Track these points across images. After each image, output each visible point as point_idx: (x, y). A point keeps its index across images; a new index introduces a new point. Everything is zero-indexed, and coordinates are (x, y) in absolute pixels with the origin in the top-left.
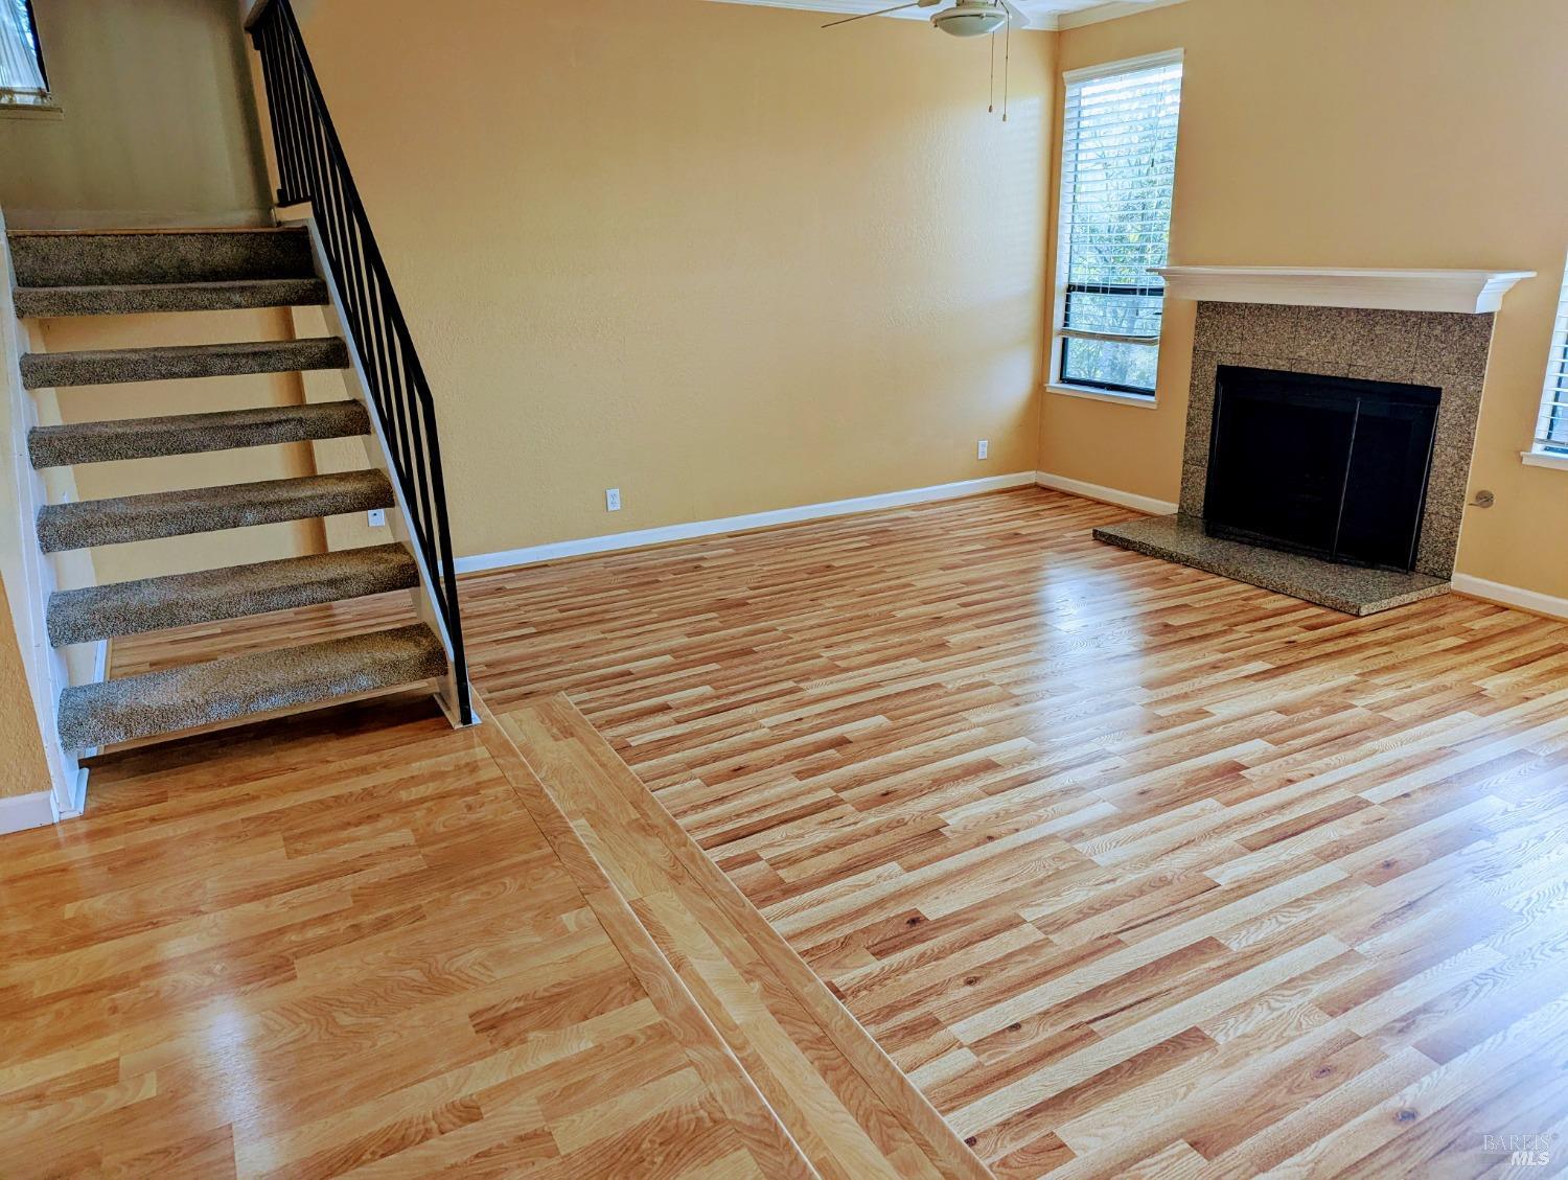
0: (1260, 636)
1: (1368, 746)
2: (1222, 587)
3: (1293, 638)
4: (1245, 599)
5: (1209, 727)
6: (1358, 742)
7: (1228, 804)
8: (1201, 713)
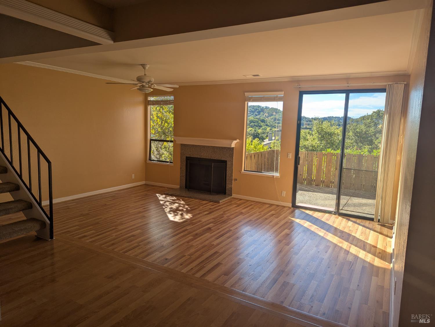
0: (204, 208)
1: (229, 222)
2: (194, 200)
3: (210, 207)
4: (199, 202)
5: (203, 223)
6: (227, 222)
7: (211, 233)
8: (200, 221)
